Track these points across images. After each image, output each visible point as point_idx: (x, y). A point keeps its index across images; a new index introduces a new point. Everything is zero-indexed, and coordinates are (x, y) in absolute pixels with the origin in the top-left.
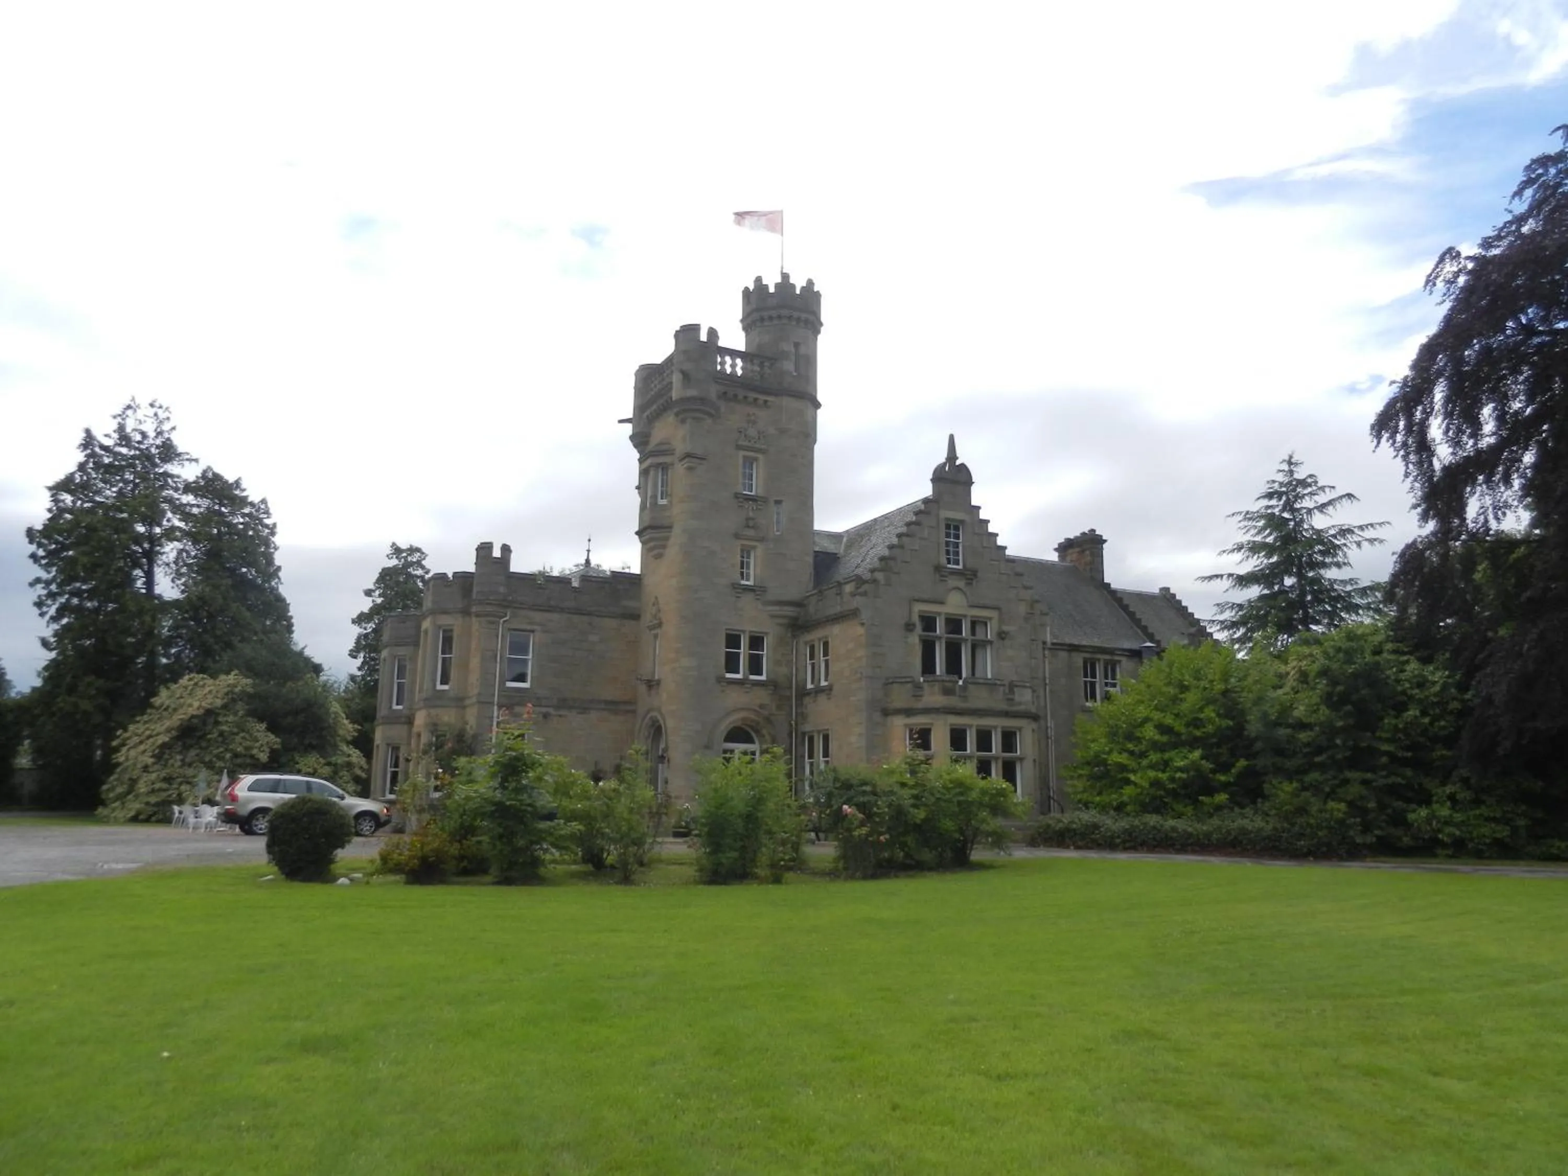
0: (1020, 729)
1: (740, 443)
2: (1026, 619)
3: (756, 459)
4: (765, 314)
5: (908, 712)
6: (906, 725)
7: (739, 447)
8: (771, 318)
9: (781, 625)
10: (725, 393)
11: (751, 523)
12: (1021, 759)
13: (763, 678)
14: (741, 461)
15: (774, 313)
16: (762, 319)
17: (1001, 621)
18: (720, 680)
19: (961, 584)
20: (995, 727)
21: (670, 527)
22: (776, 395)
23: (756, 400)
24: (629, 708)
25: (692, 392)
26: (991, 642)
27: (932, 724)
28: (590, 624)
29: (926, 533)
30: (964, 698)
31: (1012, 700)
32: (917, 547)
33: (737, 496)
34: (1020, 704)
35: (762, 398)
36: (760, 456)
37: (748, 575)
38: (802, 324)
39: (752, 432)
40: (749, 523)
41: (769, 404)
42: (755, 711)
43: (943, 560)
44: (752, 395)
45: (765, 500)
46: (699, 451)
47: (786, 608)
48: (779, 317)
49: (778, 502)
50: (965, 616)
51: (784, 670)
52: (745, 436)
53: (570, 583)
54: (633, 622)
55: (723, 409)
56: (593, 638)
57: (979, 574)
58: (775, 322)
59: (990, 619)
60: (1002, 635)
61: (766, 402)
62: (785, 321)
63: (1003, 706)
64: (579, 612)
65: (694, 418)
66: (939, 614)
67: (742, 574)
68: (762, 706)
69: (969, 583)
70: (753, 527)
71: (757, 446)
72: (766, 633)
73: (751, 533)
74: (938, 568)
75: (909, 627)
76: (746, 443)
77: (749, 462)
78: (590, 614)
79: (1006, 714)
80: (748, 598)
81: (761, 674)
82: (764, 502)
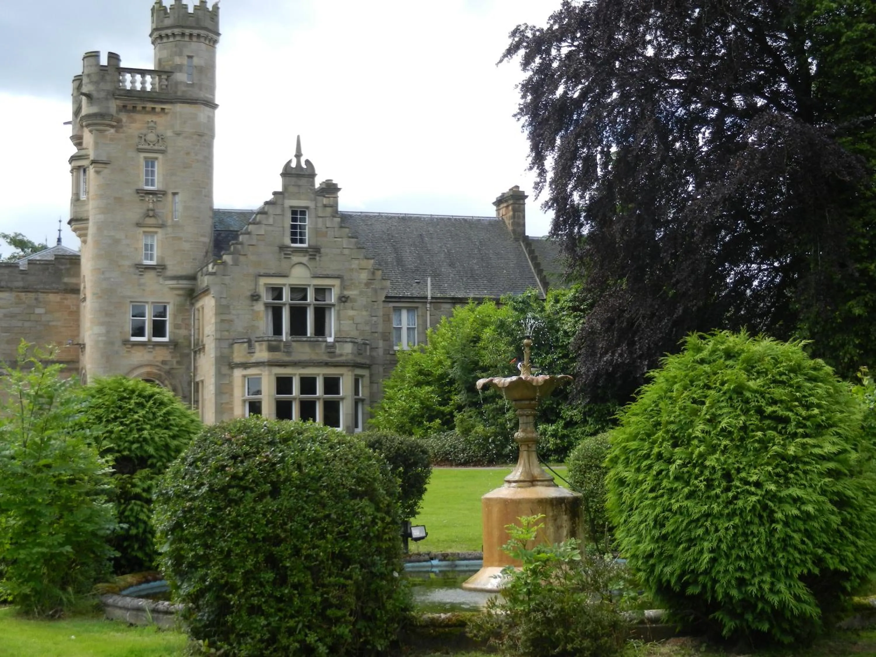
0: (342, 375)
1: (140, 147)
2: (367, 285)
3: (156, 158)
4: (163, 33)
5: (245, 366)
6: (244, 376)
7: (140, 151)
8: (167, 36)
9: (179, 295)
10: (125, 107)
11: (151, 213)
12: (342, 399)
13: (166, 339)
14: (142, 162)
15: (169, 32)
16: (161, 37)
17: (343, 287)
18: (126, 342)
19: (305, 259)
20: (318, 375)
21: (87, 220)
22: (172, 103)
23: (153, 109)
24: (72, 366)
25: (94, 110)
26: (333, 305)
27: (261, 374)
28: (36, 299)
29: (271, 221)
30: (288, 353)
31: (334, 352)
32: (262, 232)
33: (138, 191)
34: (341, 355)
35: (158, 107)
36: (160, 156)
37: (152, 255)
38: (195, 39)
39: (152, 137)
40: (150, 213)
41: (166, 111)
42: (157, 366)
43: (287, 241)
44: (149, 105)
45: (164, 193)
46: (104, 158)
47: (181, 282)
48: (174, 35)
49: (174, 194)
50: (309, 285)
51: (183, 332)
52: (145, 140)
53: (18, 267)
54: (74, 296)
55: (124, 120)
56: (38, 311)
57: (322, 250)
58: (171, 39)
59: (333, 286)
60: (343, 299)
61: (163, 109)
62: (178, 38)
63: (325, 358)
64: (26, 290)
65: (97, 130)
66: (285, 285)
67: (146, 255)
68: (164, 362)
69: (313, 258)
70: (153, 216)
71: (156, 147)
72: (168, 303)
73: (151, 221)
74: (282, 248)
75: (255, 297)
76: (146, 147)
77: (150, 163)
78: (36, 291)
79: (327, 364)
80: (150, 275)
81: (163, 335)
82: (164, 195)
